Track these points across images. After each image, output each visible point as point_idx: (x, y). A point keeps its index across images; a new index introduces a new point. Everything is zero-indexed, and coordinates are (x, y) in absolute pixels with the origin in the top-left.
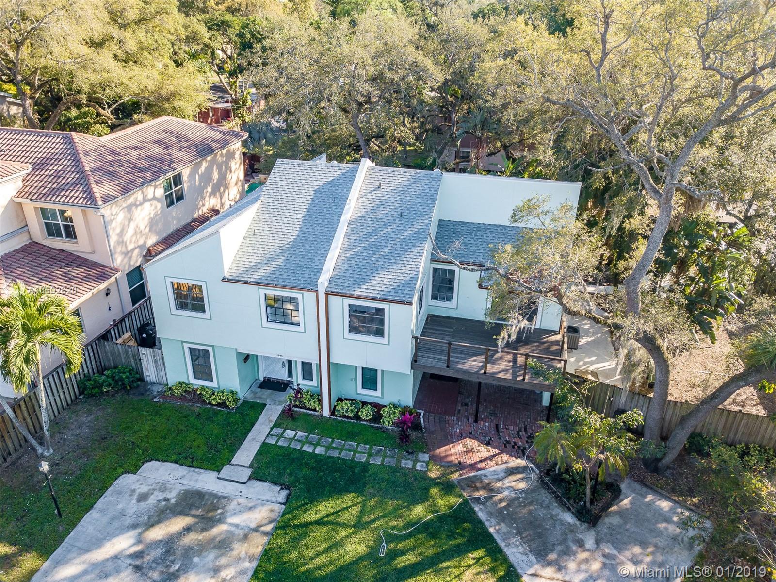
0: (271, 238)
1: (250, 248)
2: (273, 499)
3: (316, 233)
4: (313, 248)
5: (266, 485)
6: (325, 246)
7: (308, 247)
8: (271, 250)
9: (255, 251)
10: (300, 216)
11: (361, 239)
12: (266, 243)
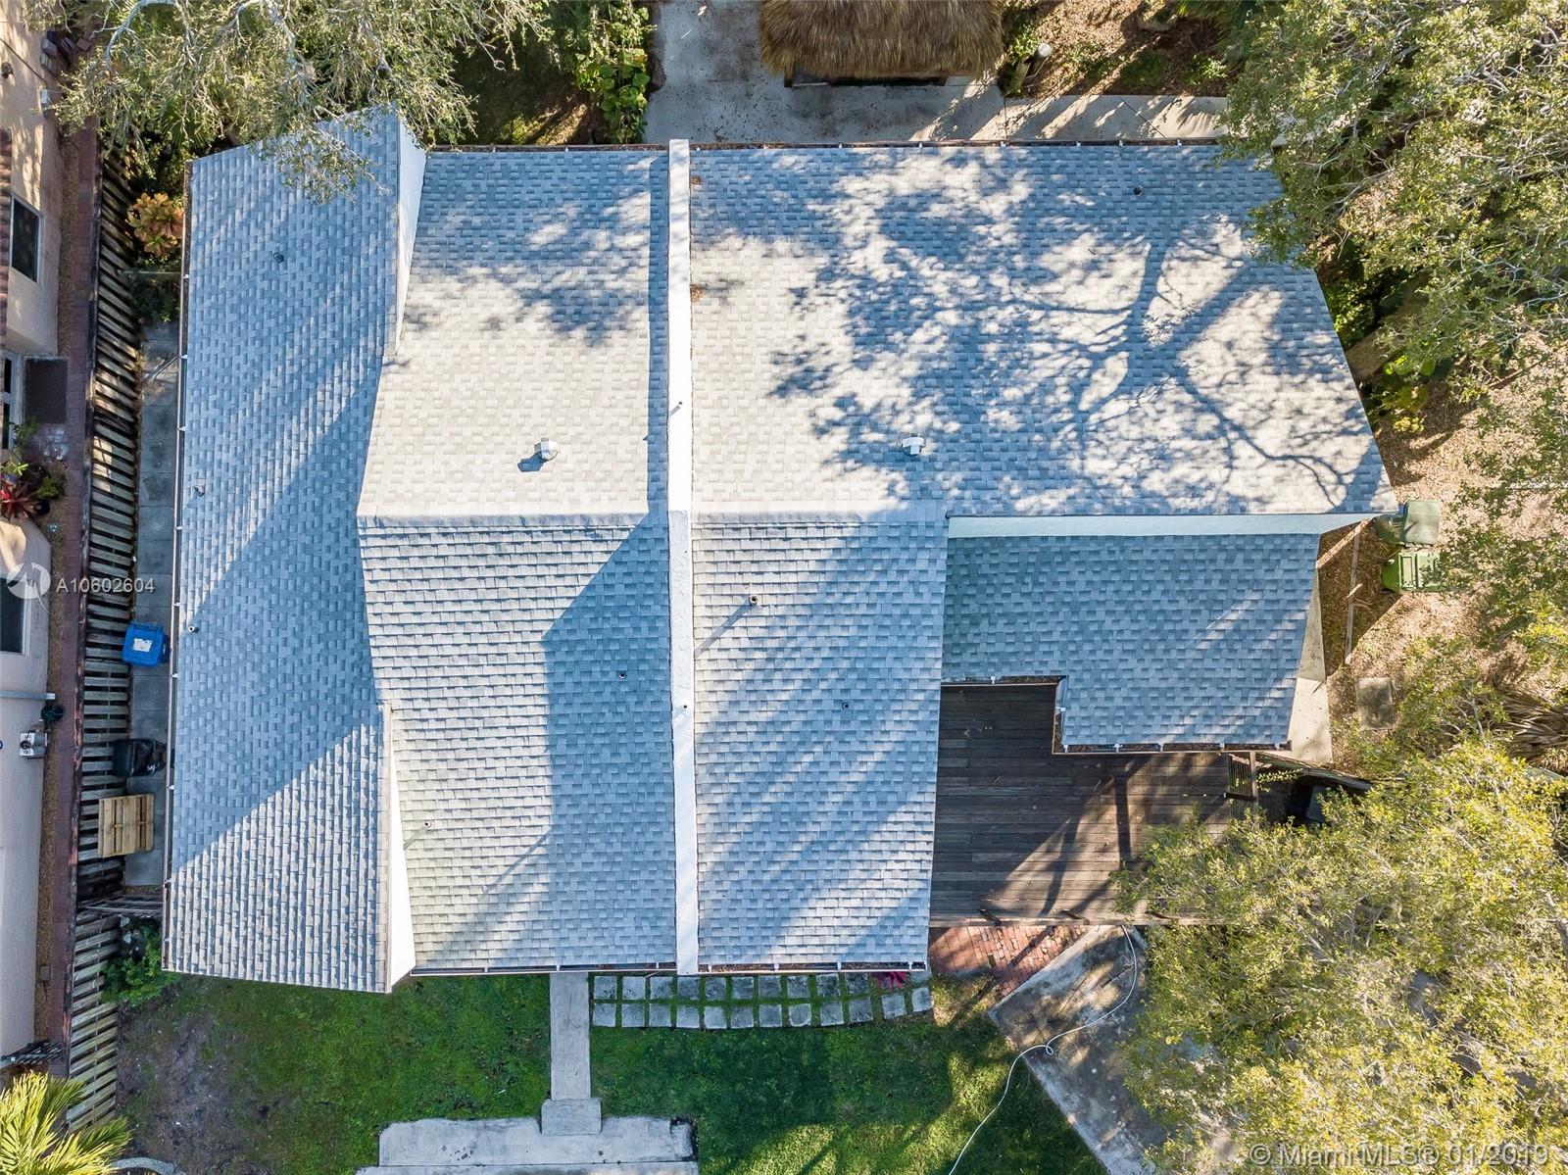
0: (484, 833)
1: (439, 873)
2: (665, 1153)
3: (610, 798)
4: (618, 847)
5: (640, 1121)
6: (649, 837)
7: (602, 847)
8: (502, 870)
9: (460, 881)
10: (539, 746)
11: (746, 798)
12: (478, 853)
